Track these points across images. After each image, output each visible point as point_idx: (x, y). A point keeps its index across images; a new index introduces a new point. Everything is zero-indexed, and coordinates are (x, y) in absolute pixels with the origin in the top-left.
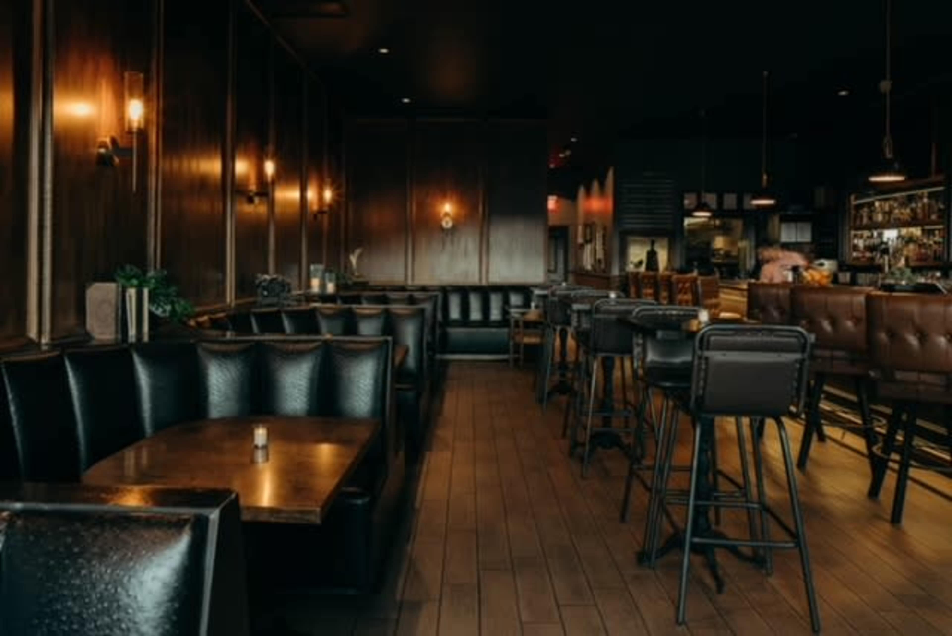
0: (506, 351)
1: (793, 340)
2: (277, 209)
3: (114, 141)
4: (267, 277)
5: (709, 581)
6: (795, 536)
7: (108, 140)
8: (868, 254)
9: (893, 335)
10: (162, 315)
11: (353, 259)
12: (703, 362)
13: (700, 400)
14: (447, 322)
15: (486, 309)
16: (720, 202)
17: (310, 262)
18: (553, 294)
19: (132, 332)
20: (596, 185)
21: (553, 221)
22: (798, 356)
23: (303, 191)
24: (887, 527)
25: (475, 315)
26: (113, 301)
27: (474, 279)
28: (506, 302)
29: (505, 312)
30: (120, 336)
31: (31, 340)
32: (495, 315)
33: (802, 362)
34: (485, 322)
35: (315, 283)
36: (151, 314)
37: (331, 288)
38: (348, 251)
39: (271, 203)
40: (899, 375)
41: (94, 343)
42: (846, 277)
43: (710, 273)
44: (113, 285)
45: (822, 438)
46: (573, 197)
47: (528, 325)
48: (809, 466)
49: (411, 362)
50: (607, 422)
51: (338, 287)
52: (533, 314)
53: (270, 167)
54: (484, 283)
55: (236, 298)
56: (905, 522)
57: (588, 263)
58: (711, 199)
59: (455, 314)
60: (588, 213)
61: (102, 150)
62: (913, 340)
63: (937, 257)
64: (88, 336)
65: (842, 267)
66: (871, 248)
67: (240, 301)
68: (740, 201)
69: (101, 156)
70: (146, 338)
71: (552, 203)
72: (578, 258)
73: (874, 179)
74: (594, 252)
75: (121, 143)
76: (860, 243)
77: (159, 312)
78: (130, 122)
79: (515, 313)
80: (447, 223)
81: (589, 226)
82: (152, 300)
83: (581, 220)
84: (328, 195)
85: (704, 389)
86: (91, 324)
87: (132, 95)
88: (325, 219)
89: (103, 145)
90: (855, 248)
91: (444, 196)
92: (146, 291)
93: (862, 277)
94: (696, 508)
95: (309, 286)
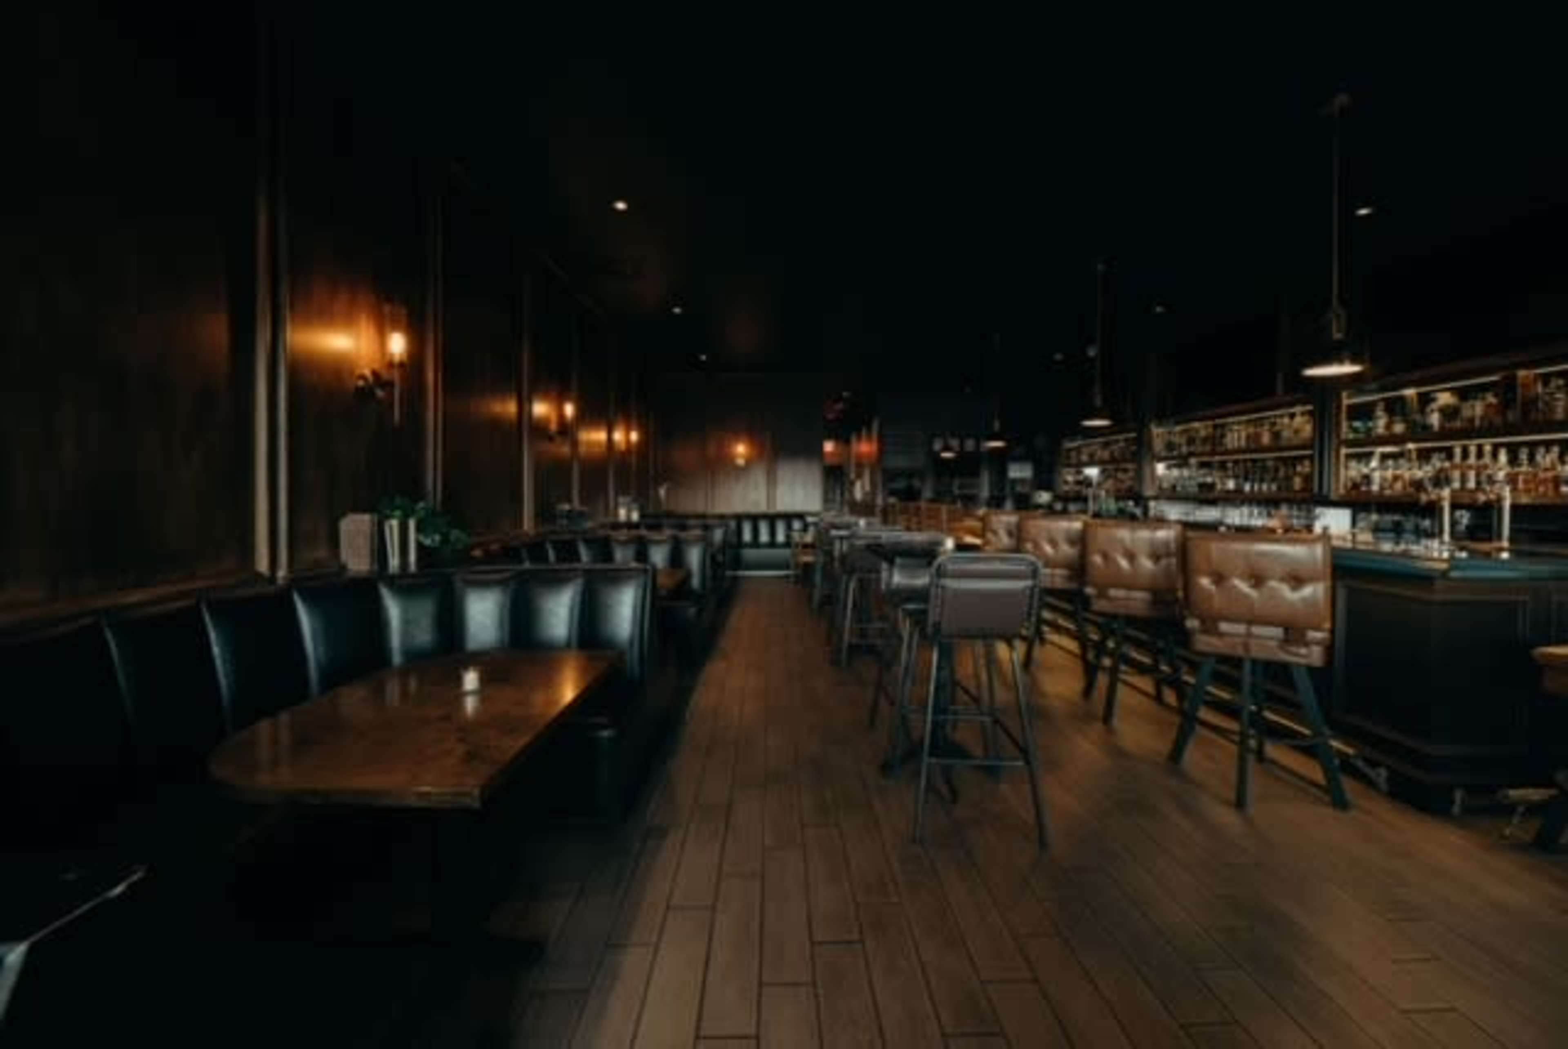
0: (787, 567)
1: (1023, 568)
2: (582, 450)
3: (375, 373)
4: (566, 507)
5: (944, 790)
6: (1024, 752)
7: (367, 372)
8: (1077, 488)
9: (1105, 556)
10: (433, 545)
11: (662, 492)
12: (940, 590)
13: (937, 626)
14: (740, 544)
15: (773, 533)
16: (962, 445)
17: (617, 494)
18: (822, 520)
19: (394, 563)
20: (864, 432)
21: (829, 461)
22: (1029, 583)
23: (610, 433)
24: (1099, 726)
25: (764, 537)
26: (368, 531)
27: (763, 508)
28: (789, 528)
29: (788, 537)
30: (376, 567)
31: (259, 575)
32: (781, 537)
33: (1032, 588)
34: (772, 544)
35: (622, 513)
36: (420, 546)
37: (635, 516)
38: (658, 484)
39: (575, 444)
40: (1113, 592)
41: (351, 574)
42: (1059, 506)
43: (954, 502)
44: (366, 517)
45: (1043, 641)
46: (847, 442)
47: (806, 546)
48: (1033, 668)
49: (695, 582)
50: (863, 634)
51: (642, 516)
52: (809, 538)
53: (569, 410)
54: (772, 511)
55: (536, 525)
56: (1116, 722)
57: (858, 495)
58: (955, 443)
59: (747, 536)
60: (859, 456)
61: (361, 383)
62: (1124, 563)
63: (1130, 489)
64: (343, 568)
65: (1057, 498)
66: (1079, 483)
67: (541, 530)
68: (978, 445)
69: (358, 390)
70: (413, 567)
71: (829, 446)
72: (851, 493)
73: (1089, 423)
74: (863, 487)
75: (385, 375)
76: (1070, 478)
77: (427, 542)
78: (392, 355)
79: (796, 536)
80: (741, 462)
81: (860, 466)
82: (419, 530)
83: (853, 461)
84: (634, 436)
85: (941, 614)
86: (346, 555)
87: (394, 328)
88: (634, 459)
89: (363, 377)
90: (1066, 482)
91: (737, 441)
92: (412, 524)
93: (1072, 507)
94: (935, 724)
95: (616, 515)
